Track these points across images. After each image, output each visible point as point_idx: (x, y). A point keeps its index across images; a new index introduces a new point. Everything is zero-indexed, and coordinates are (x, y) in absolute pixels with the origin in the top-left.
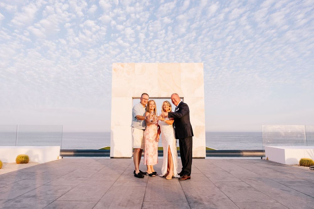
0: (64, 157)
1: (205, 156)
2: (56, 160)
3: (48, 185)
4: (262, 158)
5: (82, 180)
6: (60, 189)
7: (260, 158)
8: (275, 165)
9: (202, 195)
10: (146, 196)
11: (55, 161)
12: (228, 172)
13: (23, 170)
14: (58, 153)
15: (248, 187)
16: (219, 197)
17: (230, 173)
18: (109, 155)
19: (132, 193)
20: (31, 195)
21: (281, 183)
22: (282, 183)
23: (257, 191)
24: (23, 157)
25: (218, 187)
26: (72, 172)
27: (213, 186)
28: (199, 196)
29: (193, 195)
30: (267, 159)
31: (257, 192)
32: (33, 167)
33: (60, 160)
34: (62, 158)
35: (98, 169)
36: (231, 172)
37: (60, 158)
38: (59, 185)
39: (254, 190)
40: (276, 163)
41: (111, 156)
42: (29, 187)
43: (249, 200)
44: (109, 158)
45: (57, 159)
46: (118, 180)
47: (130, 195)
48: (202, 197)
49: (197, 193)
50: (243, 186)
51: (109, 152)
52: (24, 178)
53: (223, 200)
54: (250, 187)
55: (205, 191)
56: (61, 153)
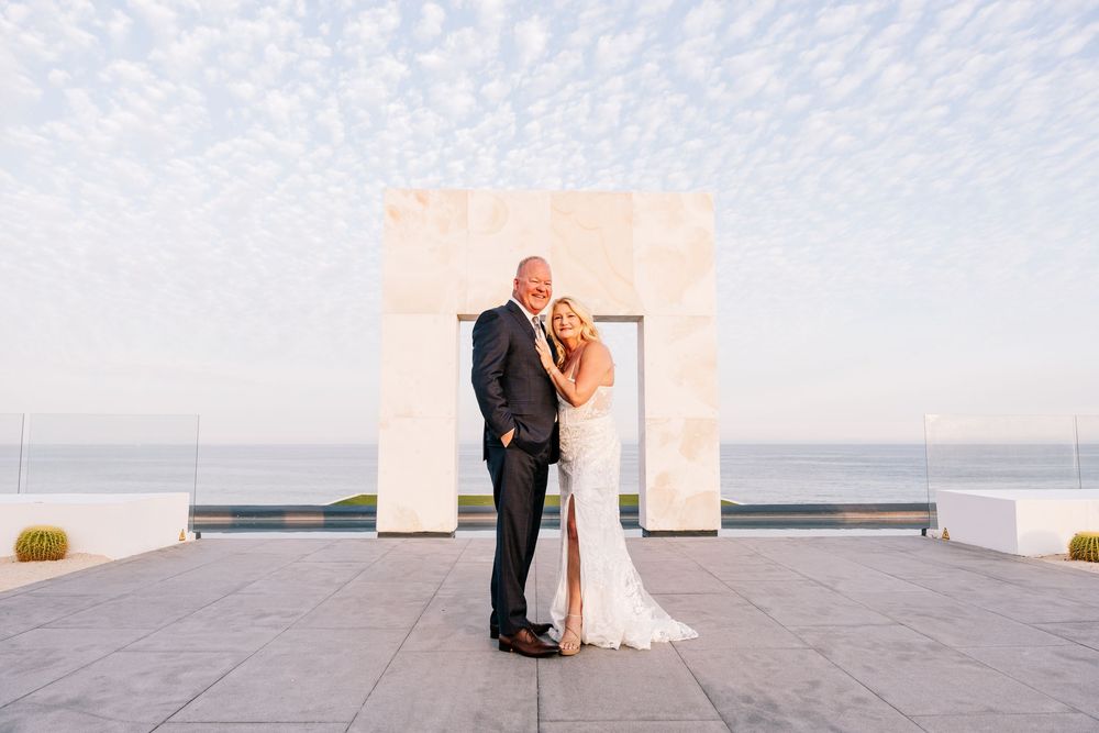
0: (204, 535)
1: (718, 526)
2: (175, 547)
3: (136, 651)
4: (924, 534)
5: (276, 627)
6: (186, 668)
7: (919, 532)
8: (982, 558)
9: (767, 684)
10: (545, 694)
11: (170, 548)
12: (826, 586)
13: (40, 585)
14: (183, 519)
15: (933, 648)
16: (840, 691)
17: (838, 592)
18: (372, 526)
19: (487, 683)
20: (64, 699)
21: (1043, 626)
22: (1049, 627)
23: (970, 662)
24: (42, 536)
25: (820, 651)
26: (236, 591)
27: (796, 645)
28: (761, 692)
29: (733, 686)
30: (946, 536)
31: (979, 669)
32: (83, 574)
33: (191, 543)
34: (198, 536)
35: (337, 580)
36: (840, 587)
37: (190, 536)
38: (182, 652)
39: (959, 659)
40: (982, 550)
41: (381, 527)
42: (59, 660)
43: (961, 703)
44: (373, 535)
45: (175, 541)
46: (420, 624)
47: (479, 691)
48: (773, 694)
49: (745, 676)
50: (909, 644)
51: (373, 513)
52: (42, 621)
53: (861, 706)
54: (937, 647)
55: (772, 668)
56: (192, 519)
